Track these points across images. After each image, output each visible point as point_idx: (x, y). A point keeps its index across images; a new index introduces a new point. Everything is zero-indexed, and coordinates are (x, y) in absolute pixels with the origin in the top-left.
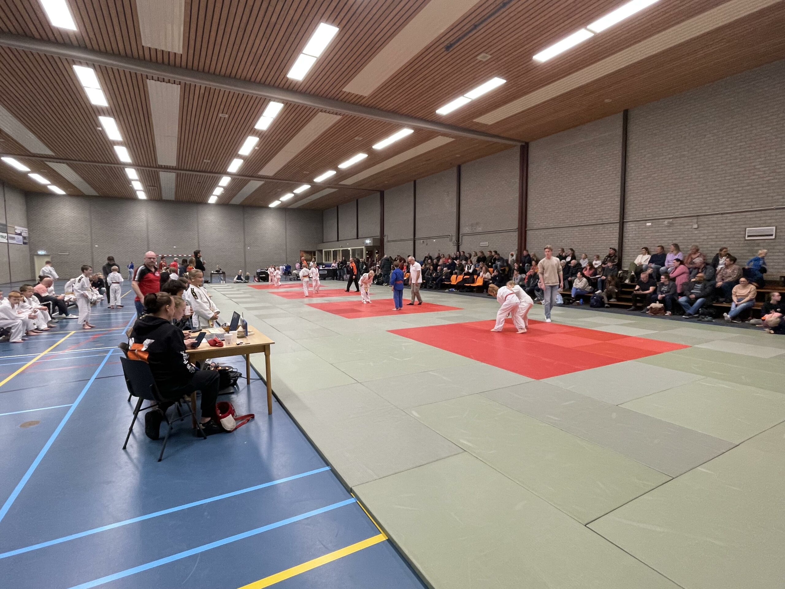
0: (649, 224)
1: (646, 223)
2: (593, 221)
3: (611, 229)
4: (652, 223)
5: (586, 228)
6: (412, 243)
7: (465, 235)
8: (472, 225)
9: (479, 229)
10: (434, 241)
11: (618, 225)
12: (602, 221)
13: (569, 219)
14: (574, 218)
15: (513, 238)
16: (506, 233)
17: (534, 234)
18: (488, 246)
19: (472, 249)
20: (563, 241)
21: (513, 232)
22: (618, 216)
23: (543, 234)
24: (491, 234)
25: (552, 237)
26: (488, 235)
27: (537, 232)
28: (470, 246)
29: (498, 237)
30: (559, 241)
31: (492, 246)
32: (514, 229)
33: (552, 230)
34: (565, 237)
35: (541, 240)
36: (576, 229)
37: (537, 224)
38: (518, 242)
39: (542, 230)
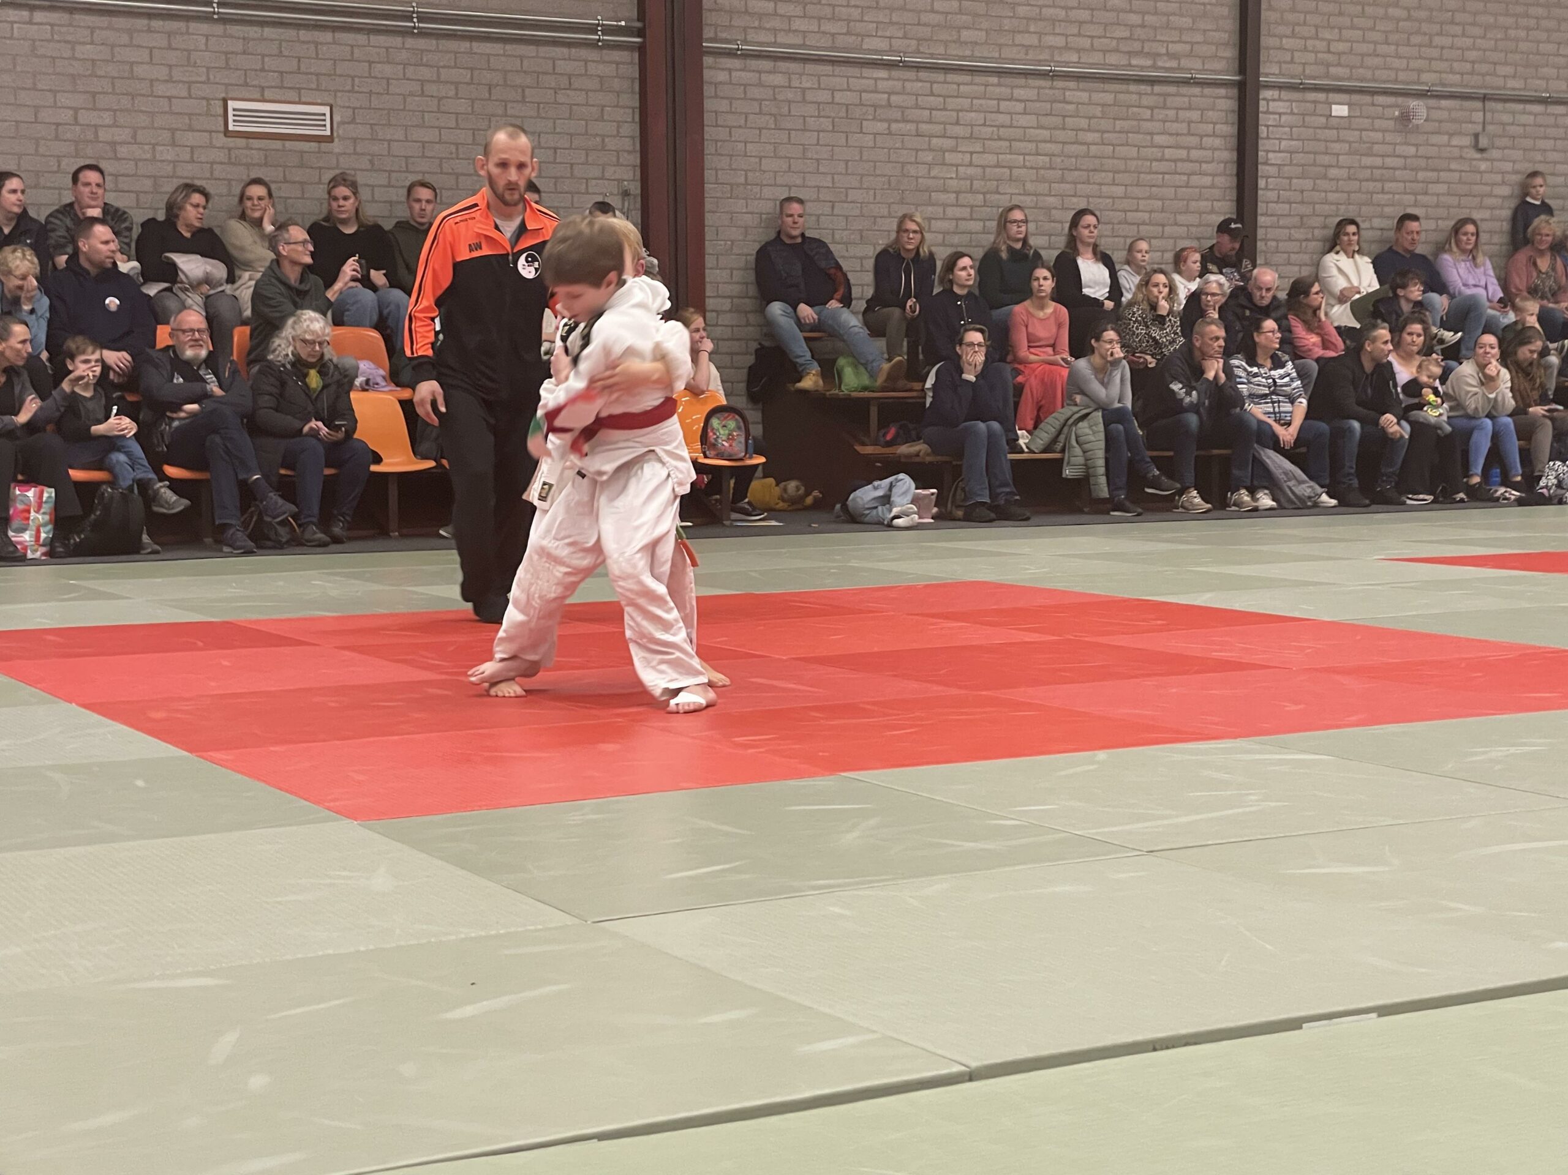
0: (1340, 110)
1: (1330, 104)
2: (1112, 59)
3: (1195, 115)
4: (1350, 105)
5: (1077, 94)
11: (1225, 103)
12: (1154, 67)
13: (985, 25)
14: (1007, 24)
15: (580, 98)
16: (510, 48)
17: (754, 92)
18: (330, 139)
19: (123, 151)
20: (949, 157)
21: (584, 53)
22: (1230, 53)
23: (824, 96)
24: (361, 38)
25: (882, 127)
26: (328, 36)
27: (778, 79)
28: (84, 117)
29: (426, 73)
30: (928, 157)
31: (374, 139)
32: (593, 29)
33: (882, 73)
34: (959, 131)
35: (810, 138)
36: (1019, 93)
37: (776, 23)
38: (631, 129)
39: (810, 68)
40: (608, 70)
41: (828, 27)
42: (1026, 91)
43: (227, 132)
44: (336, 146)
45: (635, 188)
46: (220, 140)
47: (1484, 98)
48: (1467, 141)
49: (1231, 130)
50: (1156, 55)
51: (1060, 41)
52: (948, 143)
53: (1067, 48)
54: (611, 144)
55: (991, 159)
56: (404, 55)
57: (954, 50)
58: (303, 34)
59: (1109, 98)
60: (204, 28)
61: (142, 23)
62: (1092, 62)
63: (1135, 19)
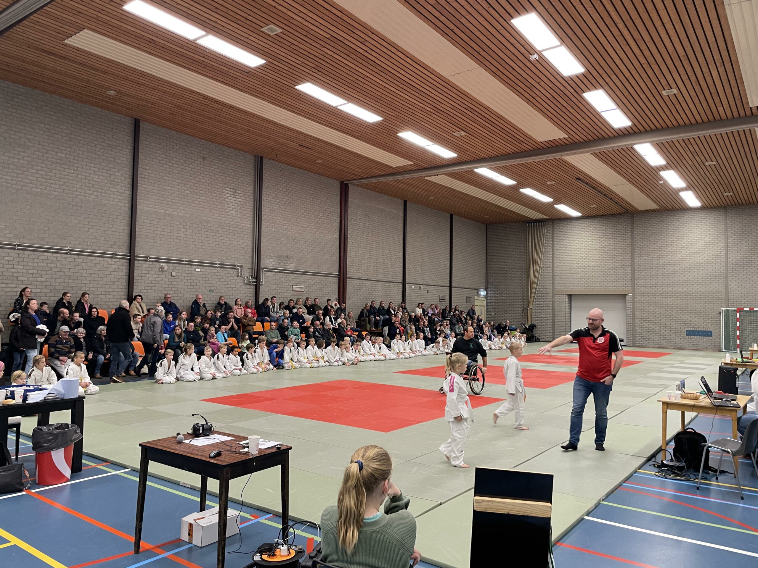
1: (412, 286)
3: (398, 287)
4: (414, 286)
5: (386, 284)
6: (123, 266)
7: (268, 270)
8: (280, 257)
9: (291, 266)
10: (198, 270)
11: (401, 285)
13: (376, 274)
14: (379, 274)
15: (332, 285)
16: (325, 277)
17: (351, 284)
18: (304, 291)
19: (280, 294)
20: (372, 294)
21: (333, 278)
22: (402, 278)
23: (358, 284)
24: (308, 276)
25: (364, 289)
26: (304, 276)
27: (353, 282)
28: (277, 288)
29: (315, 281)
30: (369, 293)
31: (309, 291)
32: (334, 274)
33: (365, 281)
34: (373, 289)
35: (357, 290)
36: (380, 284)
37: (354, 273)
38: (337, 289)
39: (357, 280)
40: (335, 281)
41: (359, 274)
42: (380, 283)
43: (292, 291)
44: (304, 292)
45: (337, 298)
46: (292, 292)
47: (428, 285)
48: (426, 291)
49: (402, 289)
50: (394, 279)
51: (383, 276)
52: (372, 291)
53: (385, 277)
54: (335, 292)
55: (376, 294)
56: (312, 279)
57: (373, 278)
58: (302, 276)
59: (389, 285)
60: (291, 275)
61: (283, 274)
62: (388, 280)
63: (392, 273)
